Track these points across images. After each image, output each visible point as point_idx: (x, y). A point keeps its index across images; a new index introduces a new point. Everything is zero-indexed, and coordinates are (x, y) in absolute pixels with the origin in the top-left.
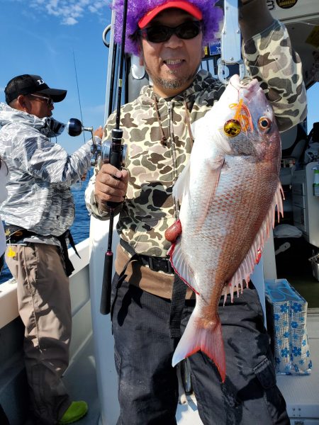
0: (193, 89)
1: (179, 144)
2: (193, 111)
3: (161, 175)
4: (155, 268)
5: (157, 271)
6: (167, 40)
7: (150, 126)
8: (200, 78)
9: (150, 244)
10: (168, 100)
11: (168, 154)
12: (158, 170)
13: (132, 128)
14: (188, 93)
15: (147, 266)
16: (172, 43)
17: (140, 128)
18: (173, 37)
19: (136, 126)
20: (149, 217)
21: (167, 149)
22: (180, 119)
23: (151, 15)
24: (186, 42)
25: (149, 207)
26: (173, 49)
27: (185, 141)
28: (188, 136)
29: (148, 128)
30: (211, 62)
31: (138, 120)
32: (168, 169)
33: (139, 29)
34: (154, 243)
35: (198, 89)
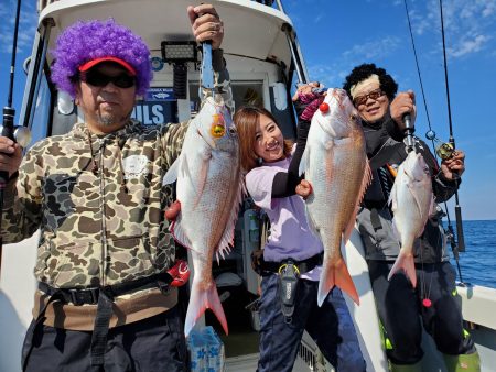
0: (125, 131)
1: (108, 174)
2: (125, 149)
3: (87, 201)
4: (79, 303)
5: (82, 304)
6: (104, 85)
7: (79, 156)
8: (131, 124)
9: (74, 271)
10: (100, 137)
11: (97, 183)
12: (85, 197)
13: (59, 157)
14: (120, 133)
15: (71, 304)
16: (109, 88)
17: (69, 156)
18: (111, 84)
19: (64, 154)
20: (73, 244)
21: (96, 178)
22: (110, 153)
23: (90, 64)
24: (122, 90)
25: (74, 234)
26: (110, 94)
27: (115, 172)
28: (119, 169)
29: (76, 158)
30: (146, 108)
31: (67, 149)
32: (96, 195)
33: (79, 72)
34: (78, 270)
35: (129, 132)
